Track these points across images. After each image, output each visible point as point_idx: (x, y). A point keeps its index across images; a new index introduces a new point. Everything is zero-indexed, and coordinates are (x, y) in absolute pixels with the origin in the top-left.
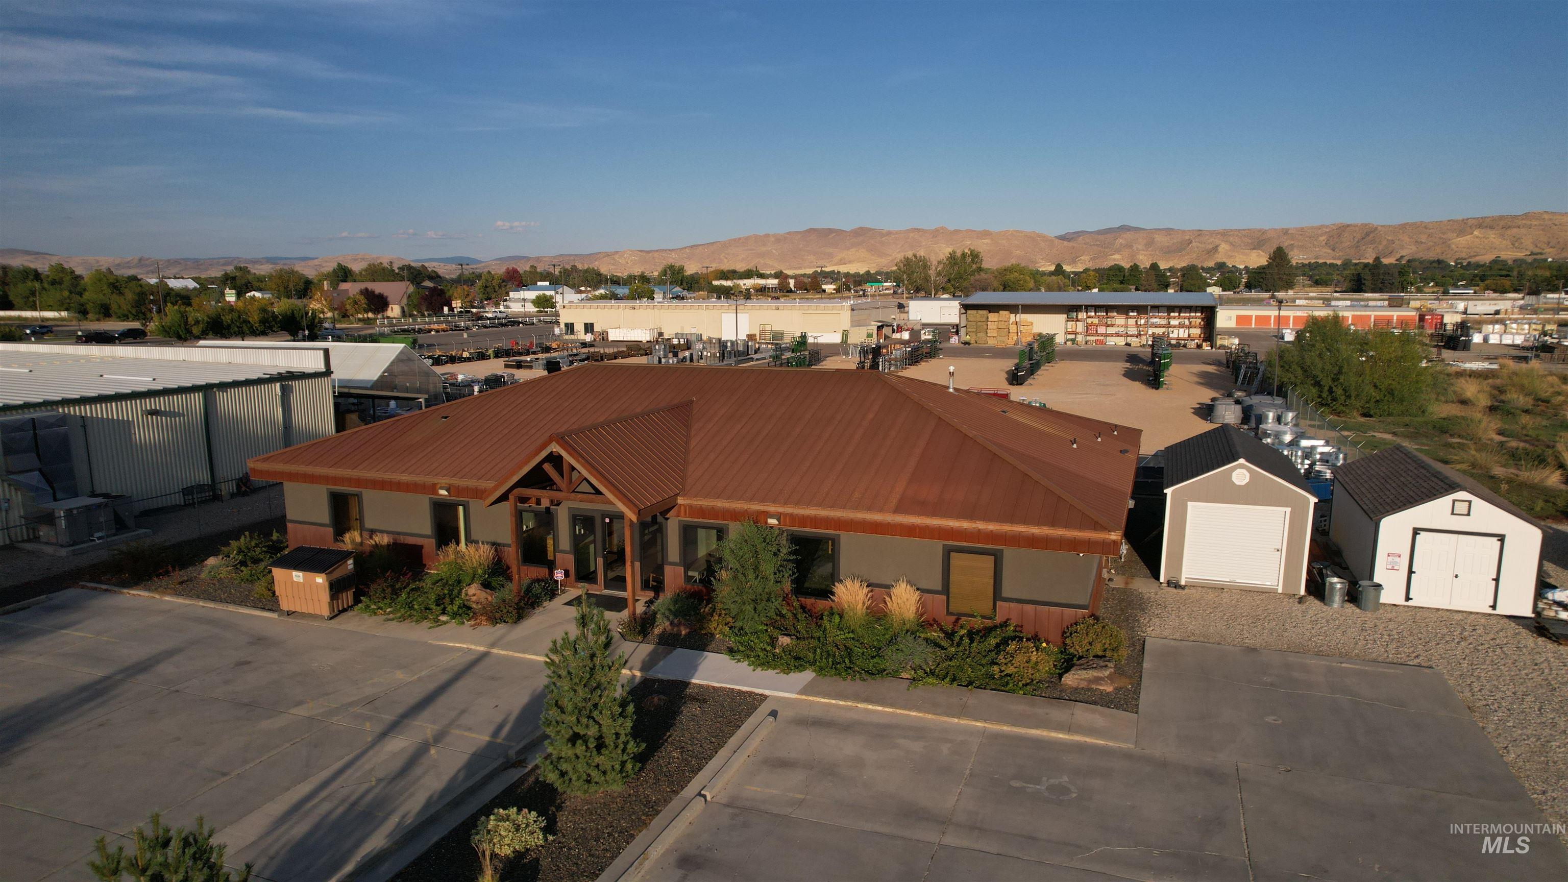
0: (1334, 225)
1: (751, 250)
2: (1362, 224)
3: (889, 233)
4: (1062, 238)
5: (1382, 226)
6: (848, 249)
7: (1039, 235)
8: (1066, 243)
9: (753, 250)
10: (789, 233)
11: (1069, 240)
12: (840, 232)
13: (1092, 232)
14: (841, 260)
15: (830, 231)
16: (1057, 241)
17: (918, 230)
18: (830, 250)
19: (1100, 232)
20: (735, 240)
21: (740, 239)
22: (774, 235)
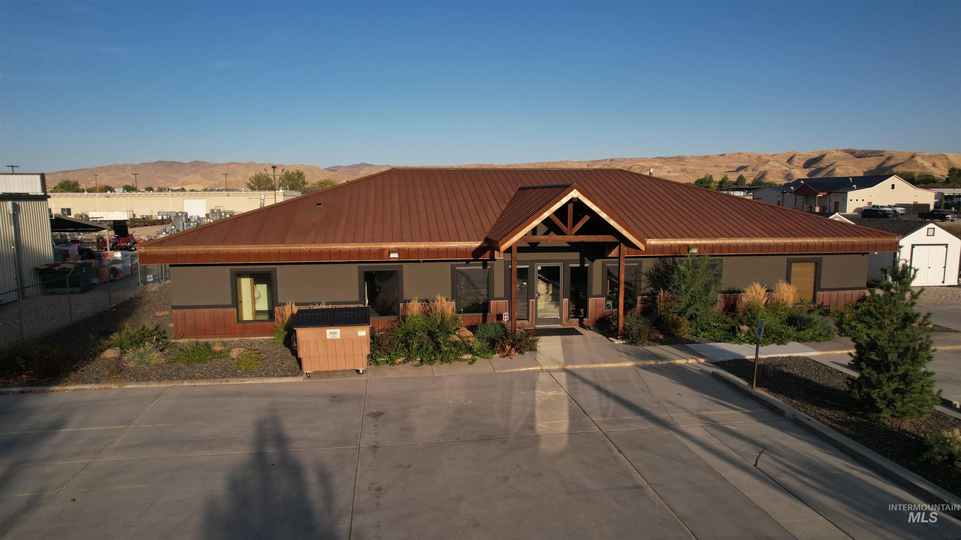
0: (475, 164)
1: (113, 175)
2: (489, 164)
3: (216, 165)
4: (328, 169)
5: (499, 165)
6: (188, 175)
7: (315, 168)
8: (331, 173)
9: (116, 175)
10: (143, 164)
11: (333, 171)
12: (180, 164)
13: (344, 167)
14: (183, 182)
15: (174, 163)
16: (326, 171)
17: (236, 163)
18: (175, 176)
19: (349, 167)
20: (100, 168)
21: (104, 167)
22: (131, 165)
